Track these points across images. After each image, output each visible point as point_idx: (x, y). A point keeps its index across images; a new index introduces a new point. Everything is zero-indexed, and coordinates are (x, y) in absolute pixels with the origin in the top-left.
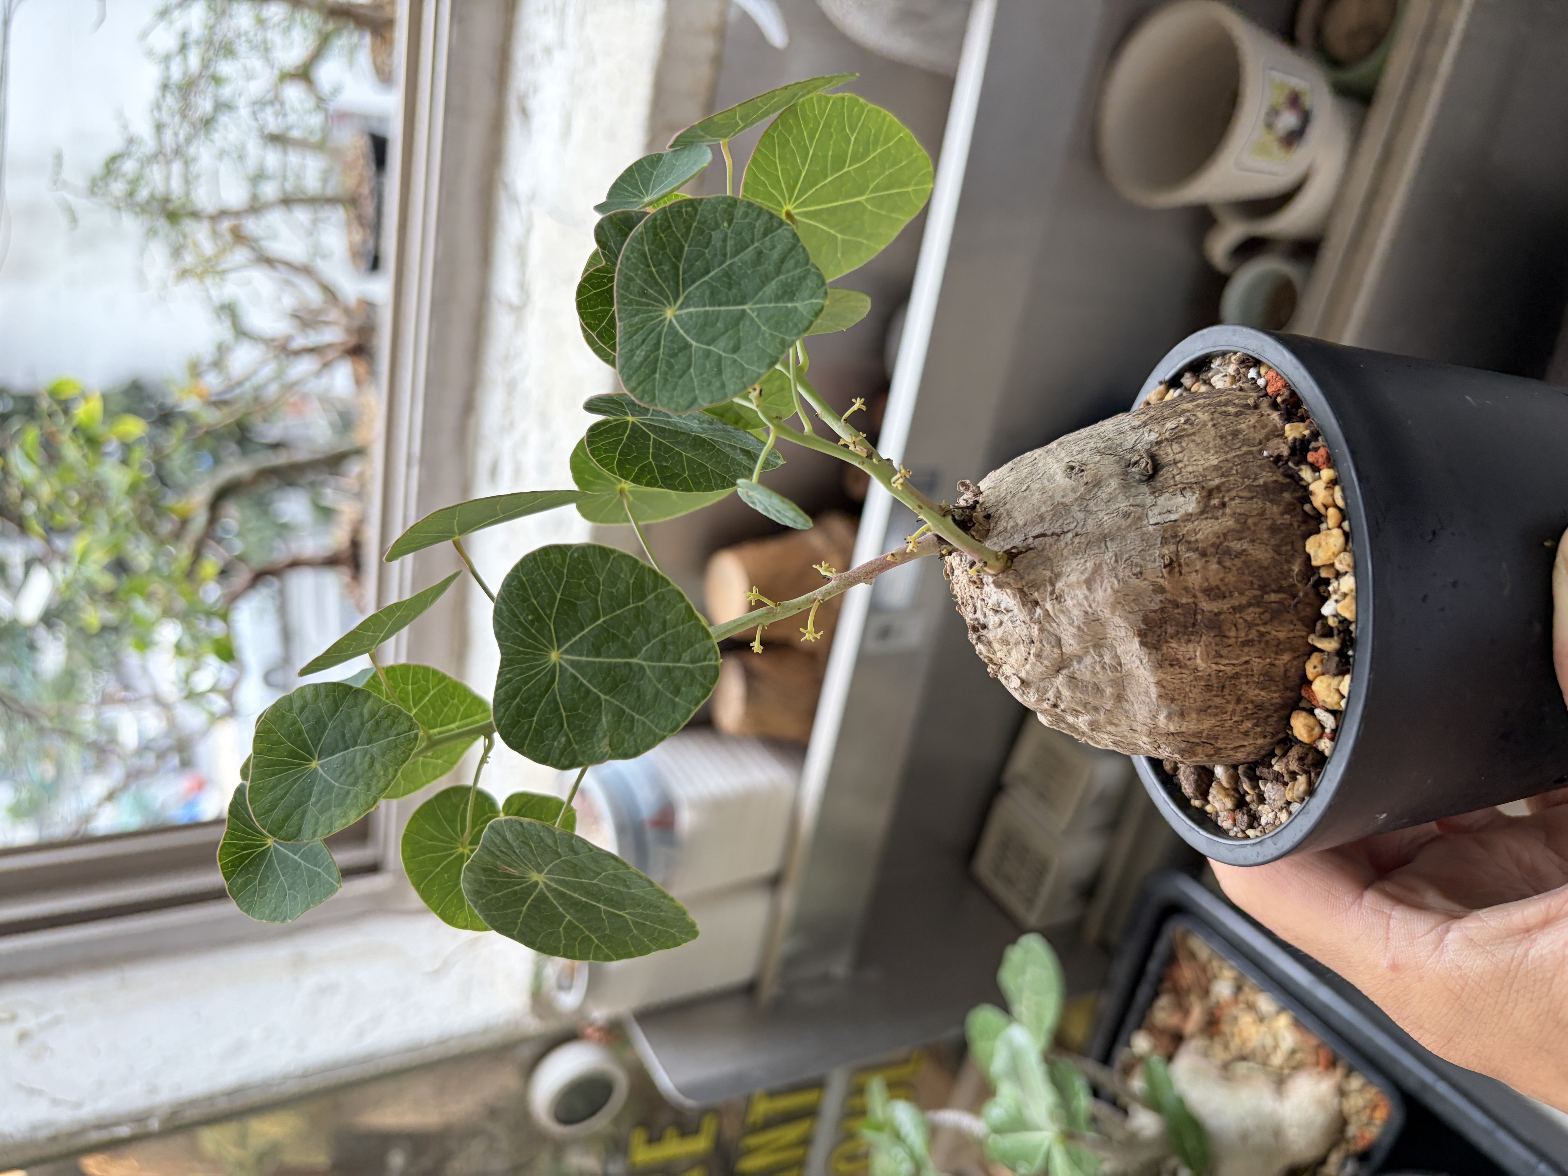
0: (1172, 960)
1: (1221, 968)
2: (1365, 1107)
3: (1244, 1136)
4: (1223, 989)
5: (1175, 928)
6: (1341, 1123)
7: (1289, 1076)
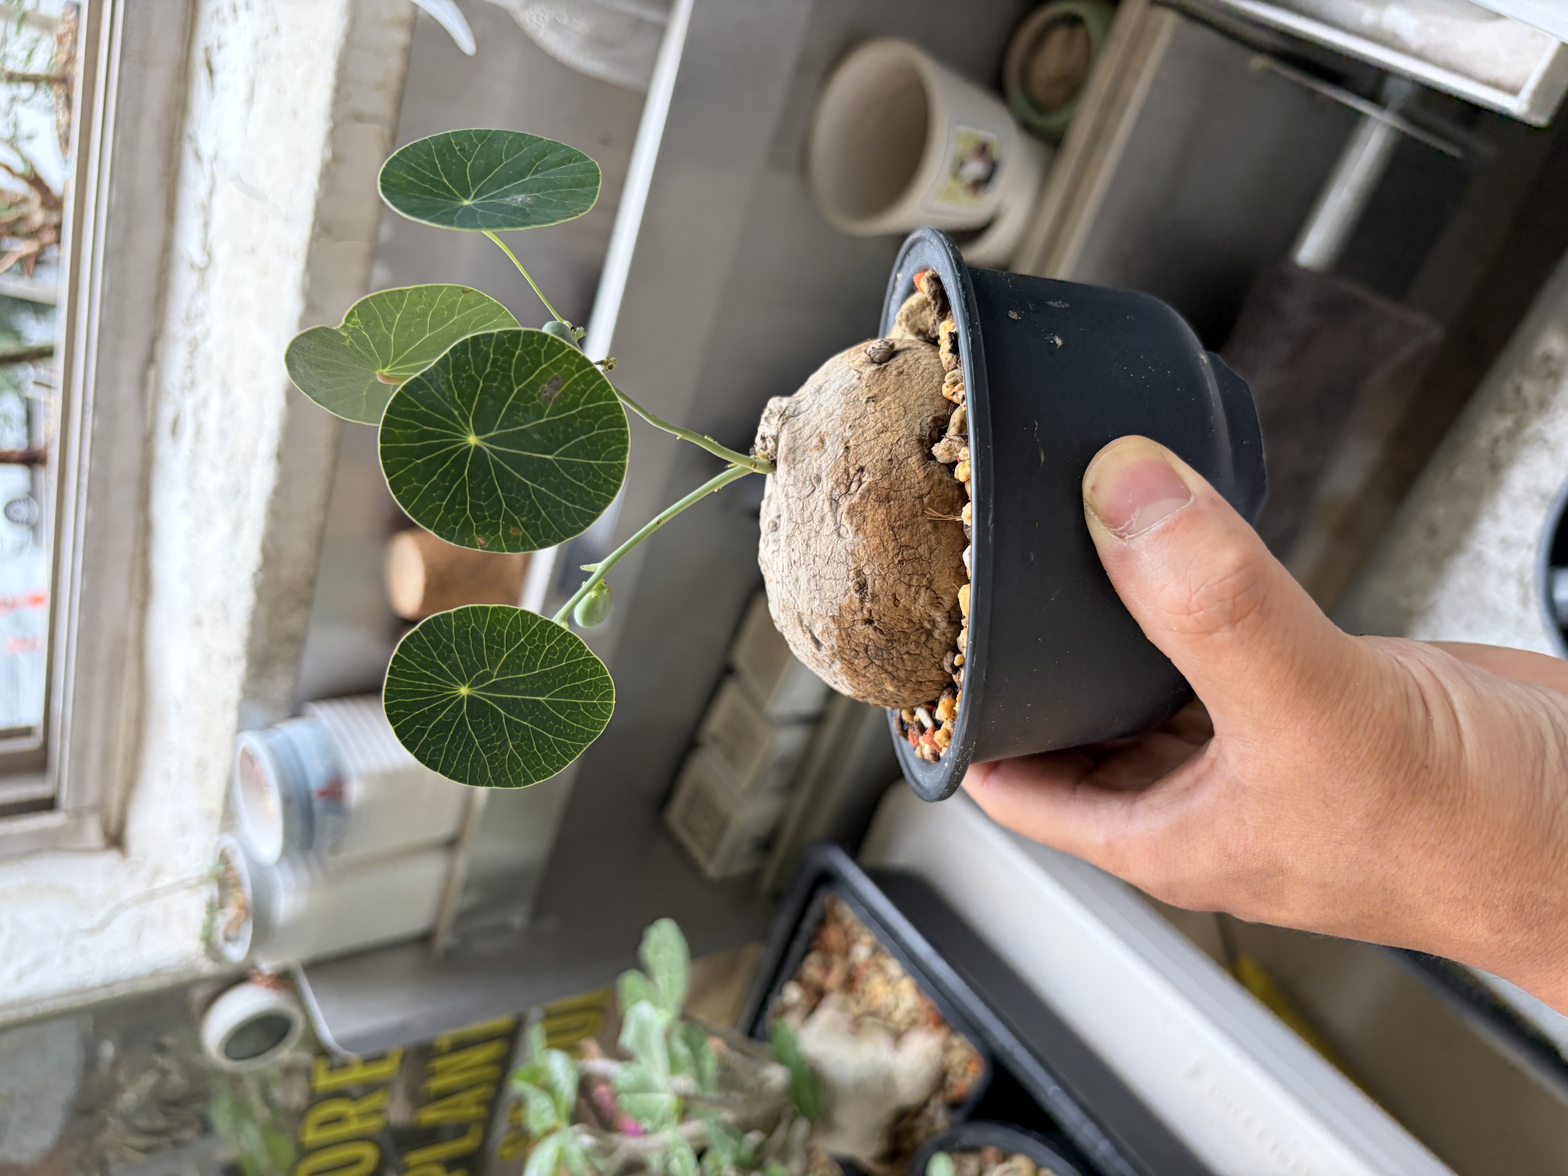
0: (822, 923)
1: (861, 934)
2: (962, 1062)
3: (859, 1085)
4: (862, 952)
5: (825, 896)
6: (941, 1074)
7: (907, 1031)
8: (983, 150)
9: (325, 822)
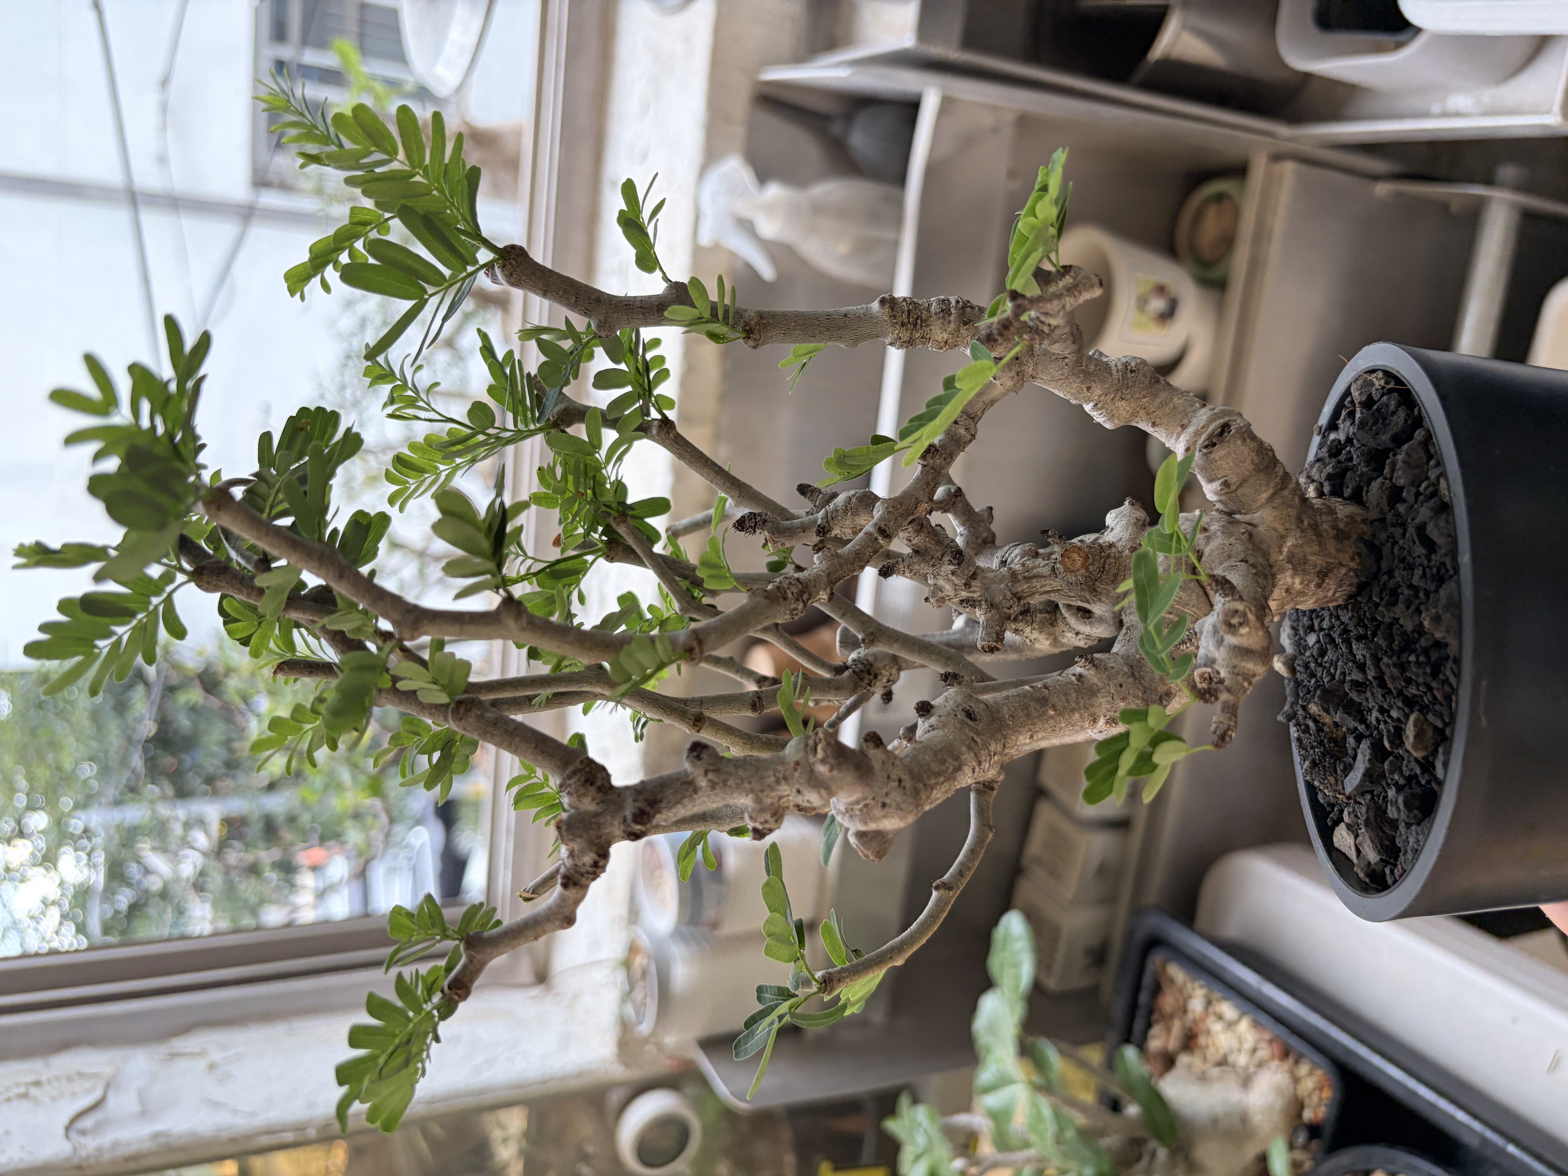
0: (1157, 990)
1: (1194, 989)
2: (1314, 1089)
3: (1214, 1121)
4: (1196, 1005)
5: (1156, 959)
6: (1297, 1105)
7: (1253, 1074)
8: (1161, 290)
9: (710, 889)
